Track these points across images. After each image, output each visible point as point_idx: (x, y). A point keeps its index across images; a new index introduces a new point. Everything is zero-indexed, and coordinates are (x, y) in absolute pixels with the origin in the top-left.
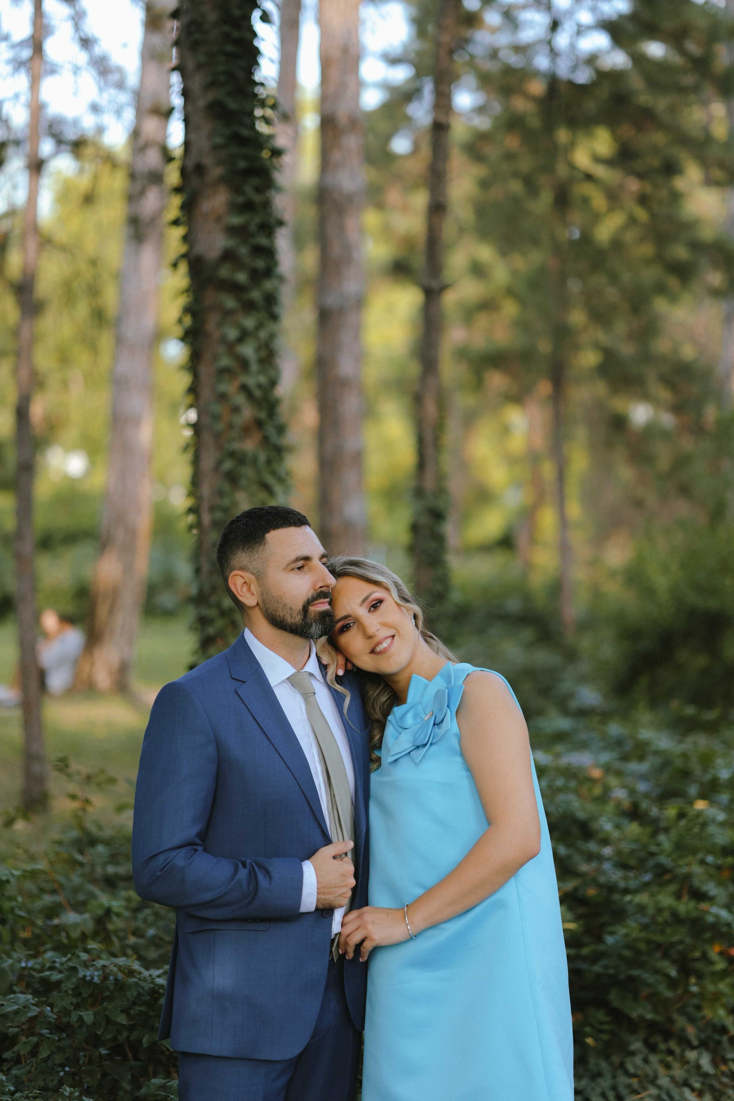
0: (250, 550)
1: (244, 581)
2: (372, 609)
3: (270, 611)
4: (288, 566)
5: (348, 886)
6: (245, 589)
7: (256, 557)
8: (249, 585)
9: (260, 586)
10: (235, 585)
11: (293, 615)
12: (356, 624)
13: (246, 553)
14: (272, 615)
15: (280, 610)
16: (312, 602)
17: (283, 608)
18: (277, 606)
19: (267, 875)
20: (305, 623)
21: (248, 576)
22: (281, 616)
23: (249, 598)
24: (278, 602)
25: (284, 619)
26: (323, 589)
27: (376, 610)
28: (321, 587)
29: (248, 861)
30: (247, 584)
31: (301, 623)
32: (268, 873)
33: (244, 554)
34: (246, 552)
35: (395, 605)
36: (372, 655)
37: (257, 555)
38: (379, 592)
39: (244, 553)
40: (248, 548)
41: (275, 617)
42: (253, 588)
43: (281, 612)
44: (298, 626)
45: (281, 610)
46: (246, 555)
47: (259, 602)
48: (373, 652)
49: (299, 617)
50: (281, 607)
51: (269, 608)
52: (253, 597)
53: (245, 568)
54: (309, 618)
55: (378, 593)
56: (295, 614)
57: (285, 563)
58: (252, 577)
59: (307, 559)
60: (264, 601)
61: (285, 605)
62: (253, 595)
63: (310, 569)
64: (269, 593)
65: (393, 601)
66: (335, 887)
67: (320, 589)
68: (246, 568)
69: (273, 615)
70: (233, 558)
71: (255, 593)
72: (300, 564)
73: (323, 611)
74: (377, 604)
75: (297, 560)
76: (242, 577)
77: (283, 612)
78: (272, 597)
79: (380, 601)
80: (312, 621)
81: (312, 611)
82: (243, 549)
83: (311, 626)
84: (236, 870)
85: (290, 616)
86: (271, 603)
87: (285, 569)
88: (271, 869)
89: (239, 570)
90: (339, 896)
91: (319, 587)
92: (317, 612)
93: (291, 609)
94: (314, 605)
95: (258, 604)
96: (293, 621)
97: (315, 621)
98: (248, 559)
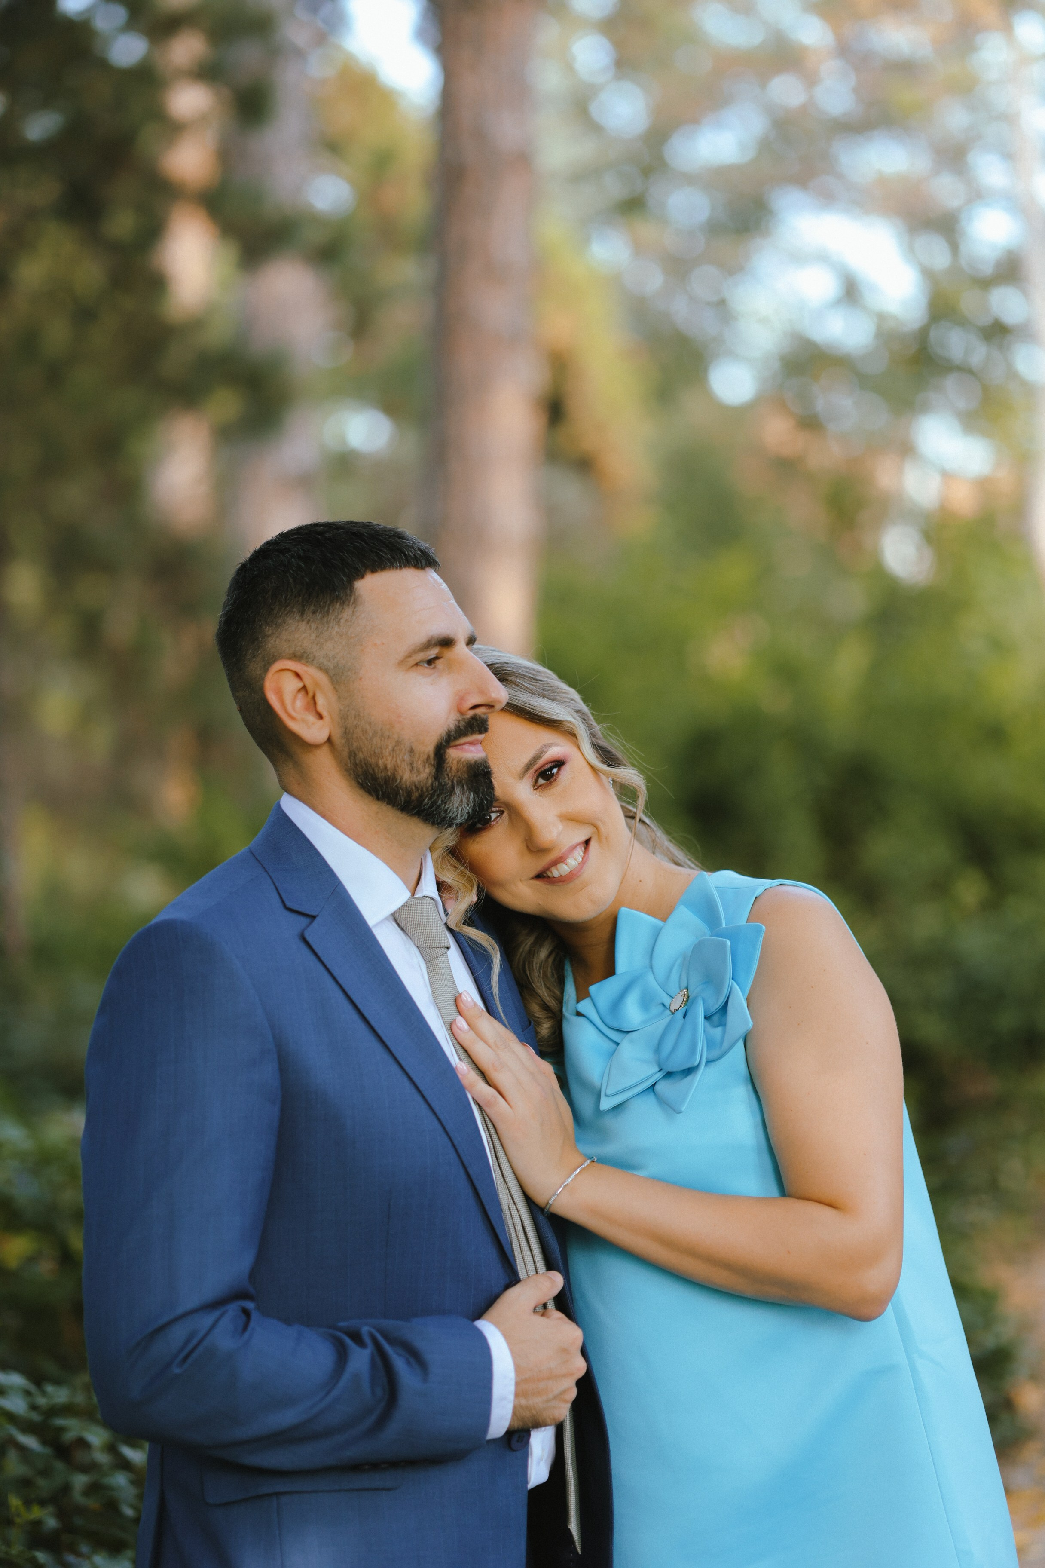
0: (318, 615)
1: (301, 685)
2: (541, 781)
3: (360, 756)
4: (410, 656)
5: (572, 1374)
6: (300, 703)
7: (334, 633)
8: (311, 694)
9: (339, 697)
10: (279, 693)
11: (415, 765)
12: (505, 814)
13: (308, 622)
14: (367, 767)
15: (387, 754)
16: (456, 739)
17: (393, 750)
18: (379, 745)
19: (411, 1360)
20: (440, 784)
21: (311, 673)
22: (389, 766)
23: (313, 724)
24: (382, 736)
25: (394, 774)
26: (479, 711)
27: (551, 783)
28: (475, 707)
29: (365, 1330)
30: (307, 692)
31: (432, 785)
32: (414, 1355)
33: (303, 626)
34: (309, 620)
35: (588, 770)
36: (537, 883)
37: (336, 628)
38: (557, 745)
39: (304, 623)
40: (314, 612)
41: (373, 769)
42: (321, 701)
43: (390, 758)
44: (424, 790)
45: (390, 754)
46: (310, 626)
47: (333, 734)
48: (541, 876)
49: (427, 770)
50: (390, 747)
51: (360, 749)
52: (321, 722)
53: (305, 655)
54: (448, 775)
55: (558, 748)
56: (419, 762)
57: (402, 649)
58: (322, 678)
59: (447, 643)
60: (347, 733)
61: (398, 743)
62: (320, 717)
63: (450, 665)
64: (361, 715)
65: (585, 763)
66: (548, 1378)
67: (471, 713)
68: (308, 656)
69: (368, 764)
70: (273, 633)
71: (325, 713)
72: (433, 653)
73: (476, 762)
74: (551, 769)
75: (429, 644)
76: (298, 675)
77: (393, 757)
78: (370, 723)
79: (560, 763)
80: (452, 781)
81: (453, 760)
82: (302, 613)
83: (452, 792)
84: (342, 1356)
85: (409, 767)
86: (367, 739)
87: (401, 663)
88: (420, 1344)
89: (290, 659)
90: (555, 1398)
91: (471, 706)
92: (465, 763)
93: (412, 751)
94: (456, 746)
95: (329, 740)
96: (416, 779)
97: (460, 782)
98: (313, 636)
